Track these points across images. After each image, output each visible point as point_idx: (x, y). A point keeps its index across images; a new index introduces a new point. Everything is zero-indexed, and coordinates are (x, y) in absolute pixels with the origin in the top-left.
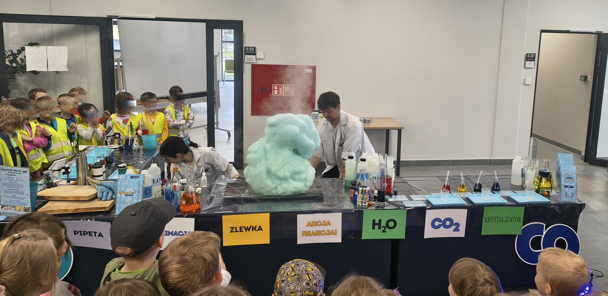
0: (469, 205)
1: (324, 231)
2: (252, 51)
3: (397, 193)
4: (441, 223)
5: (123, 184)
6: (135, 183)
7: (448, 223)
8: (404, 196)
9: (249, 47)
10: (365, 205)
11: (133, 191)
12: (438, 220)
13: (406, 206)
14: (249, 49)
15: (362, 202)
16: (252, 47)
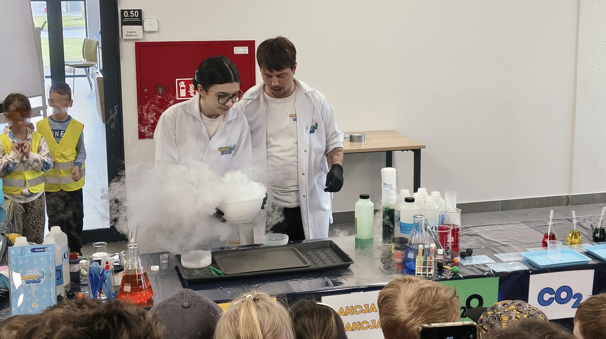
0: (596, 263)
1: (366, 322)
2: (134, 17)
3: (472, 252)
4: (553, 296)
5: (21, 262)
6: (42, 259)
7: (564, 295)
8: (484, 256)
9: (129, 11)
10: (430, 273)
11: (40, 275)
12: (549, 290)
13: (497, 271)
14: (129, 14)
15: (424, 270)
16: (134, 10)
